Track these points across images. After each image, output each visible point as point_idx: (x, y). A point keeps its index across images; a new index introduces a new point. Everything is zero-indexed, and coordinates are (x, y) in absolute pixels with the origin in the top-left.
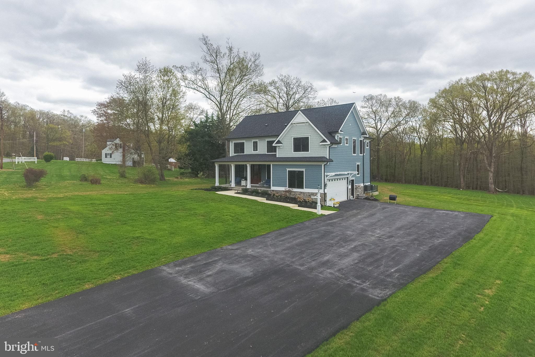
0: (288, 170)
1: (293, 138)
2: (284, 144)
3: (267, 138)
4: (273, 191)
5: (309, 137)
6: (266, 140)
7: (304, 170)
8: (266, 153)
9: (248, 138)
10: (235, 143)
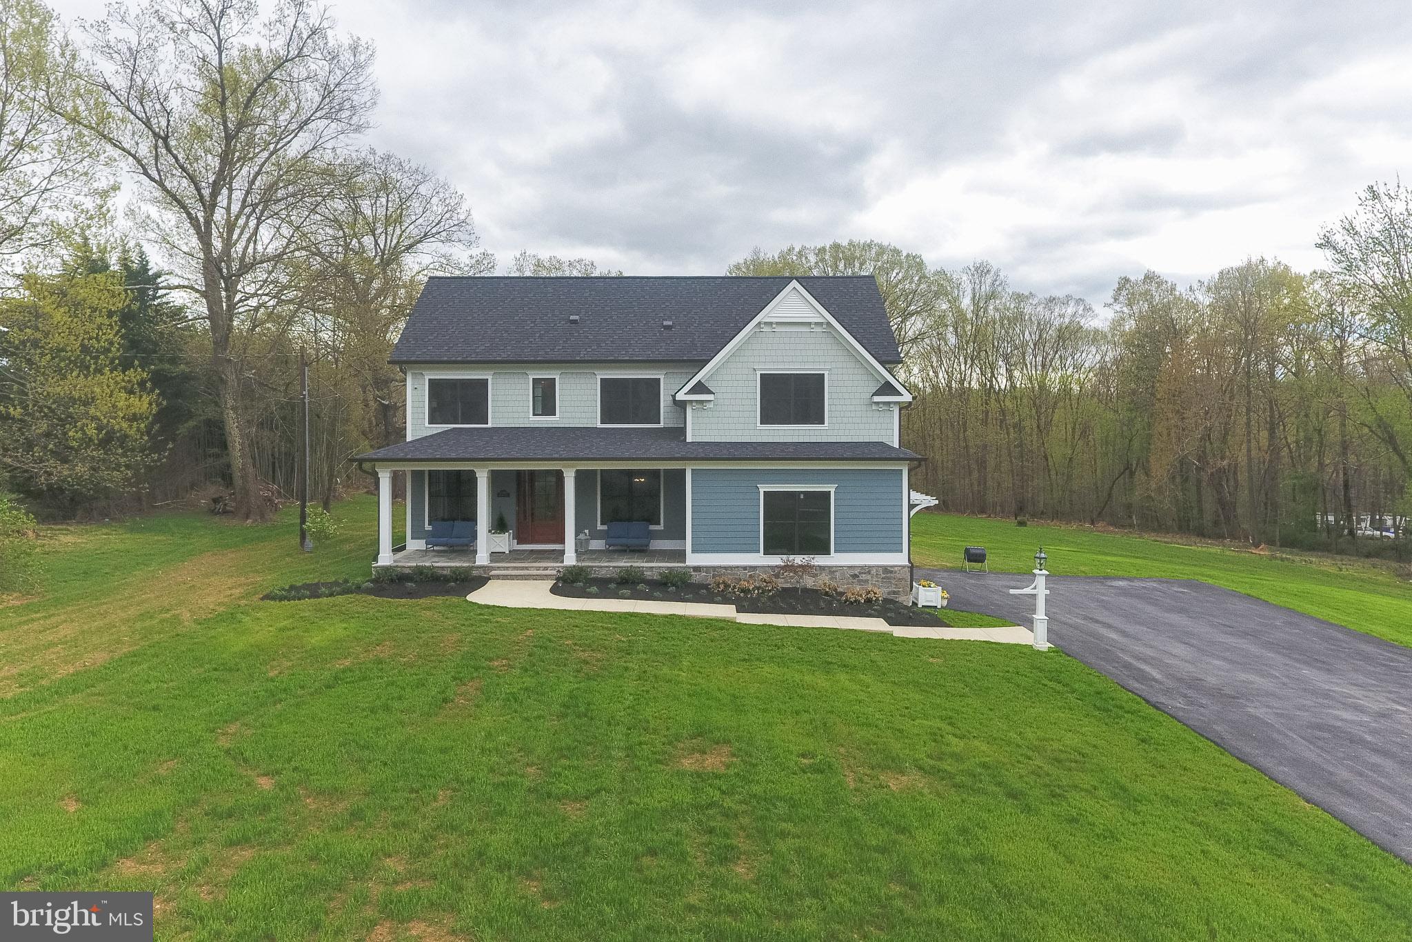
0: (763, 489)
1: (759, 373)
2: (719, 396)
3: (600, 368)
4: (697, 569)
5: (826, 373)
6: (599, 378)
7: (831, 489)
8: (599, 425)
9: (515, 362)
10: (432, 383)
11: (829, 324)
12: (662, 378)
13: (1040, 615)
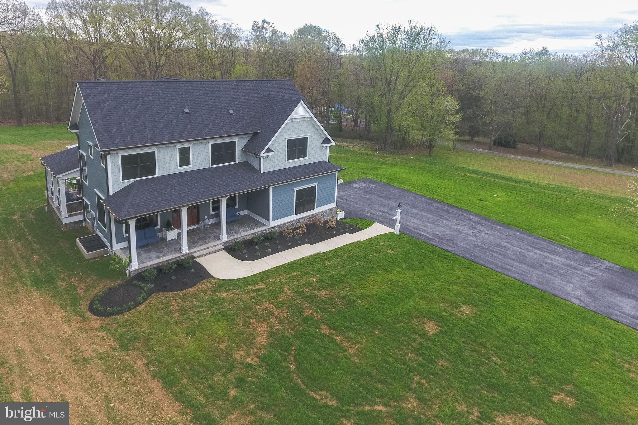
0: (295, 189)
1: (287, 140)
2: (274, 152)
4: (274, 227)
5: (308, 137)
6: (210, 144)
7: (316, 184)
8: (211, 166)
9: (170, 142)
10: (123, 157)
11: (311, 117)
12: (237, 140)
13: (398, 224)
